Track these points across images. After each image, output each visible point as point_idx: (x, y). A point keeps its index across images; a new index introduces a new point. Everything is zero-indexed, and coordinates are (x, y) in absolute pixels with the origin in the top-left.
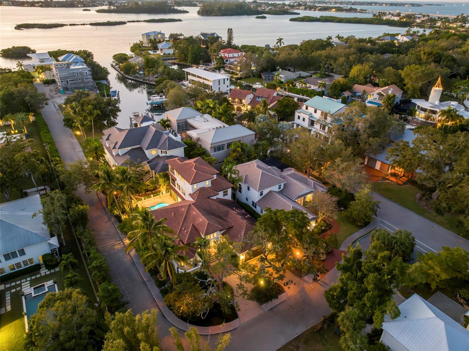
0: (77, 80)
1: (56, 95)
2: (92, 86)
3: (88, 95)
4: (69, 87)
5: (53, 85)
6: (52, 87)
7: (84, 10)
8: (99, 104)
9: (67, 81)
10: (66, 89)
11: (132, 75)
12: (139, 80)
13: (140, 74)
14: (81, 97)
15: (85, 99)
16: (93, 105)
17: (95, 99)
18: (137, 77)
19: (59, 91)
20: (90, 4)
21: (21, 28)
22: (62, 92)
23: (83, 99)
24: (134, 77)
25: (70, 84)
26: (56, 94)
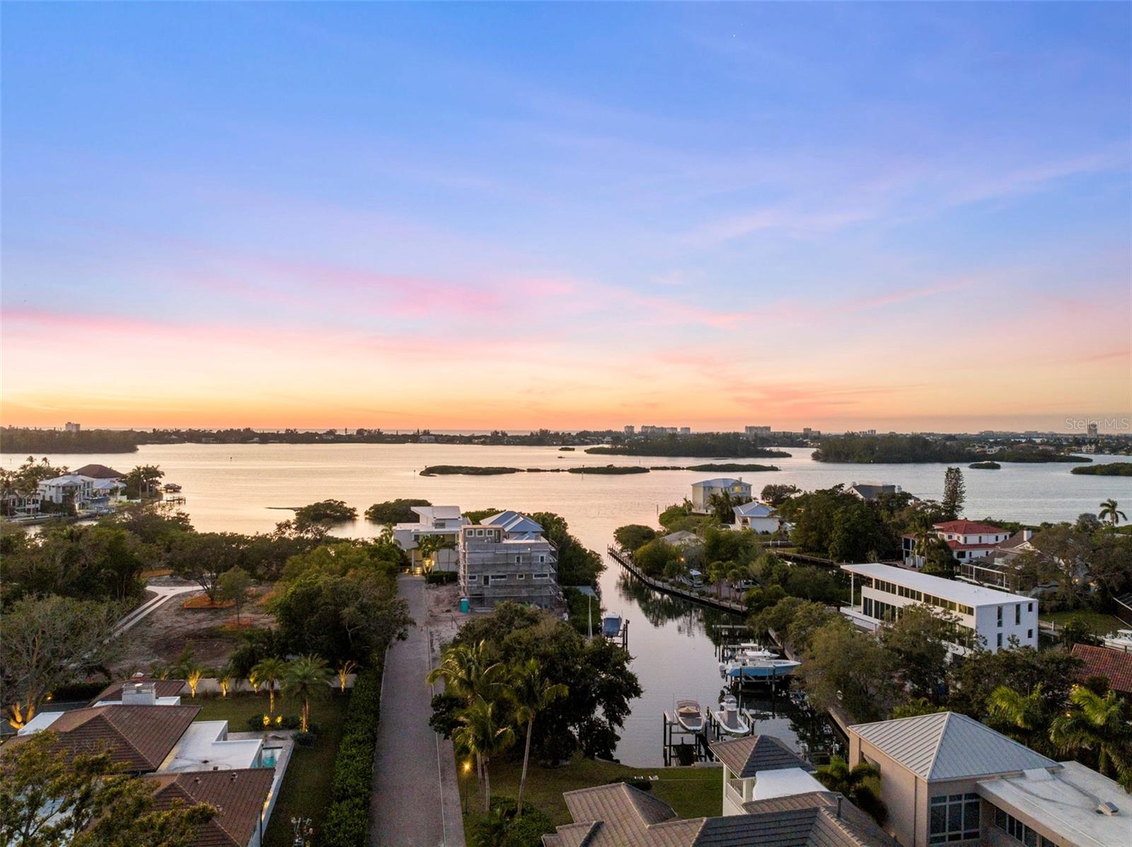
0: (512, 576)
1: (448, 615)
2: (551, 598)
3: (533, 620)
4: (487, 594)
5: (449, 587)
6: (444, 592)
7: (562, 449)
8: (564, 656)
9: (486, 579)
10: (478, 599)
11: (665, 578)
12: (686, 593)
13: (692, 578)
14: (510, 623)
15: (522, 632)
16: (543, 657)
17: (555, 638)
18: (681, 585)
19: (458, 605)
20: (576, 440)
21: (433, 473)
22: (464, 606)
23: (515, 633)
24: (672, 584)
25: (493, 587)
26: (448, 611)
